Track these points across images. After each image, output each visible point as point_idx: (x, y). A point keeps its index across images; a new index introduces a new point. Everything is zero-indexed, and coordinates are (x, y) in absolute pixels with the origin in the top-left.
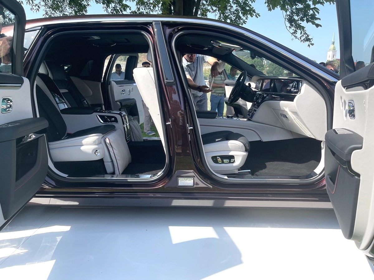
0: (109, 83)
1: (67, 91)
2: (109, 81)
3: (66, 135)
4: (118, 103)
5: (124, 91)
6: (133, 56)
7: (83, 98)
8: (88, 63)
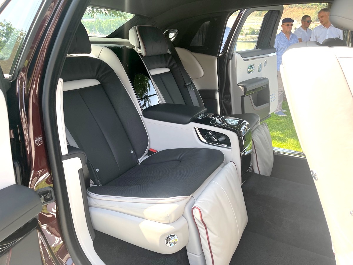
0: (231, 57)
1: (167, 70)
2: (232, 53)
3: (146, 152)
4: (241, 87)
5: (253, 66)
6: (275, 10)
7: (190, 80)
8: (202, 25)
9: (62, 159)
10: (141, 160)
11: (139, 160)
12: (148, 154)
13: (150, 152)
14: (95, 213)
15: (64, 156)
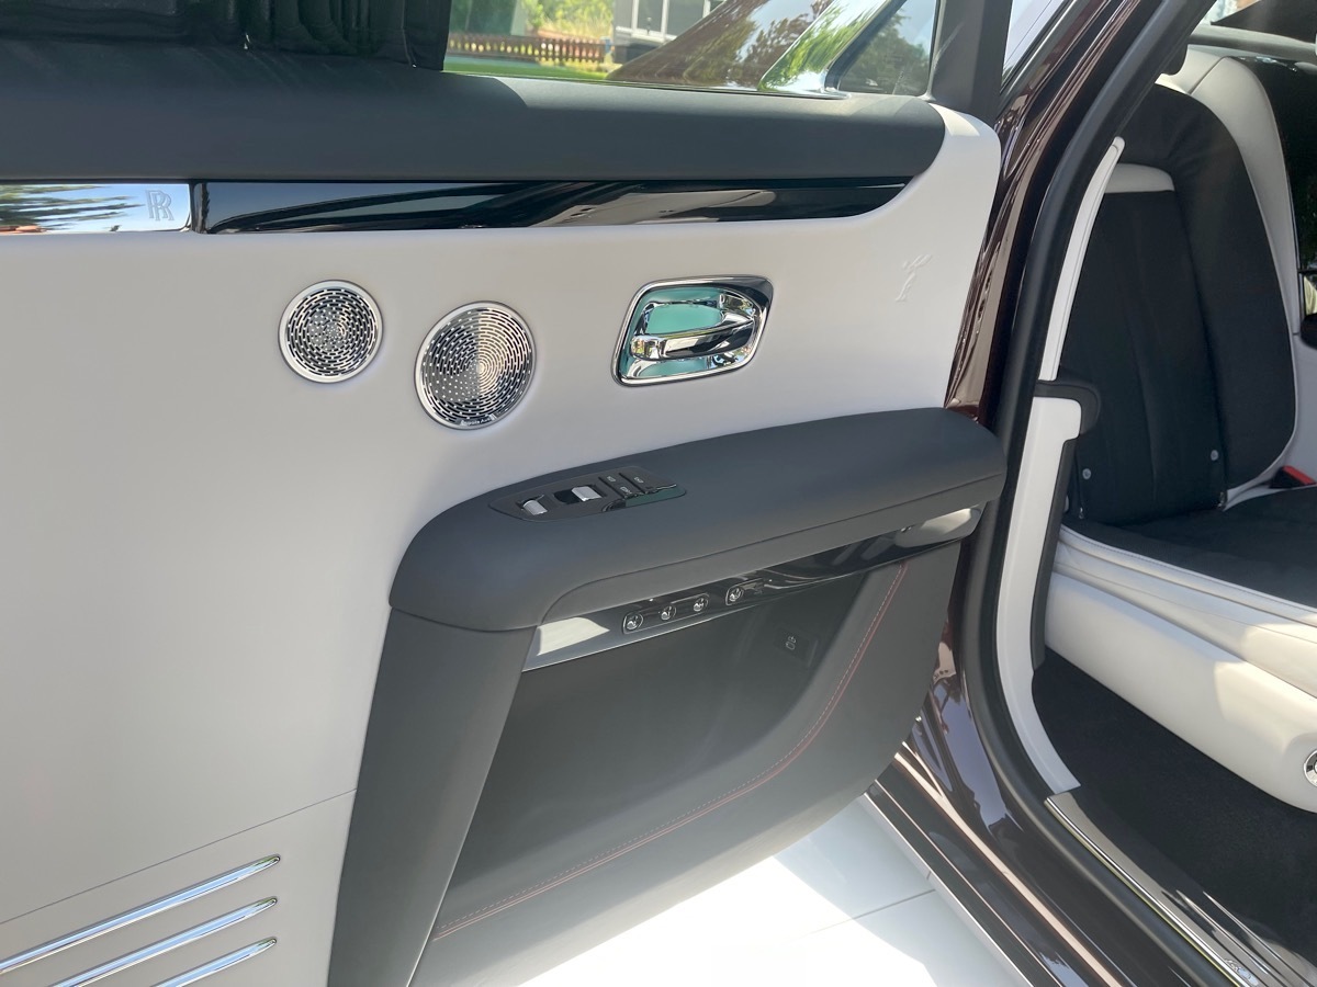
9: (1036, 392)
10: (1235, 495)
11: (1231, 493)
12: (1272, 483)
13: (1284, 479)
14: (1064, 597)
15: (1043, 382)
